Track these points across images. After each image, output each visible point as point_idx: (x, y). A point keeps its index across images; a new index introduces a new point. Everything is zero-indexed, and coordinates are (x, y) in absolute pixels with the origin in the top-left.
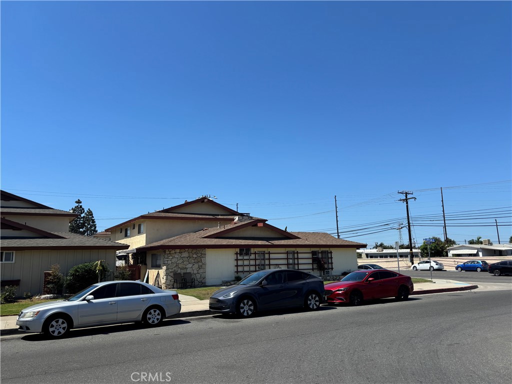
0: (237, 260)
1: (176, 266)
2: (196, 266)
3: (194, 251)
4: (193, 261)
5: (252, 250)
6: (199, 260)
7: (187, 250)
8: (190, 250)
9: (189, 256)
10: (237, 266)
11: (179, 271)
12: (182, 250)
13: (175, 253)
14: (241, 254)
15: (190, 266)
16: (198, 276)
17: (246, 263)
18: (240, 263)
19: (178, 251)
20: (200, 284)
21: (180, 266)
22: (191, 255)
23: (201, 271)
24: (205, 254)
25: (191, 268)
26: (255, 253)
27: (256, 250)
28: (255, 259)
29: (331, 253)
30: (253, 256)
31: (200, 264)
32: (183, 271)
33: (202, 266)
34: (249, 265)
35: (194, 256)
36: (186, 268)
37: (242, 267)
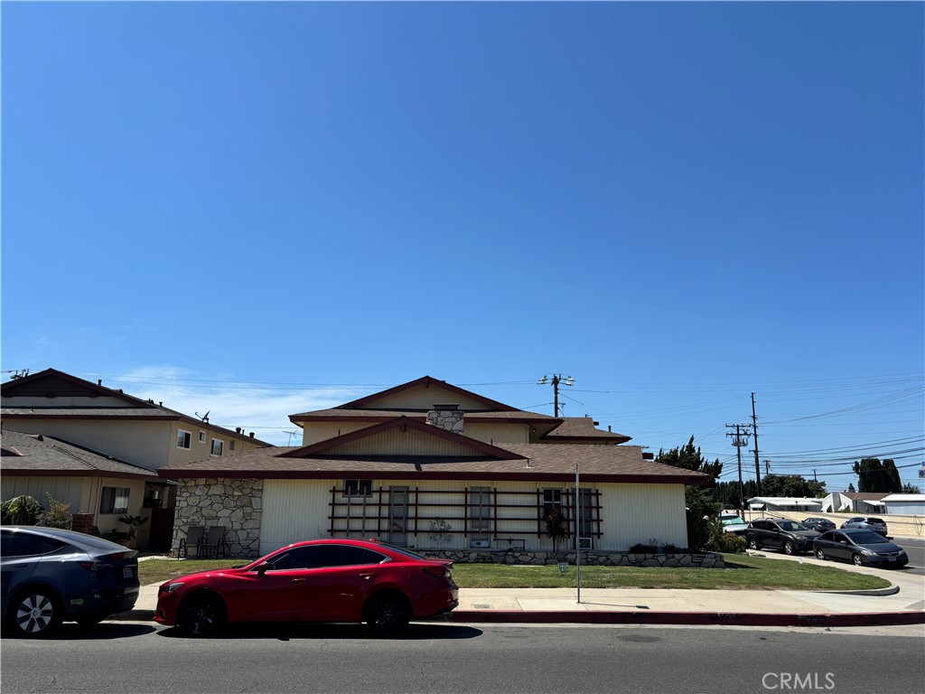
0: (333, 504)
1: (197, 512)
2: (239, 513)
3: (237, 483)
4: (233, 504)
5: (376, 484)
6: (246, 501)
7: (220, 480)
8: (228, 482)
9: (225, 493)
10: (333, 518)
11: (202, 523)
12: (211, 481)
13: (196, 486)
14: (345, 492)
15: (226, 513)
16: (242, 535)
17: (357, 511)
18: (341, 511)
19: (202, 481)
20: (246, 551)
21: (205, 512)
22: (229, 491)
23: (250, 524)
24: (261, 490)
25: (227, 518)
26: (381, 491)
27: (386, 484)
28: (380, 505)
29: (597, 494)
30: (375, 498)
31: (248, 510)
32: (210, 524)
33: (253, 514)
34: (365, 518)
35: (236, 493)
36: (217, 518)
37: (345, 521)
